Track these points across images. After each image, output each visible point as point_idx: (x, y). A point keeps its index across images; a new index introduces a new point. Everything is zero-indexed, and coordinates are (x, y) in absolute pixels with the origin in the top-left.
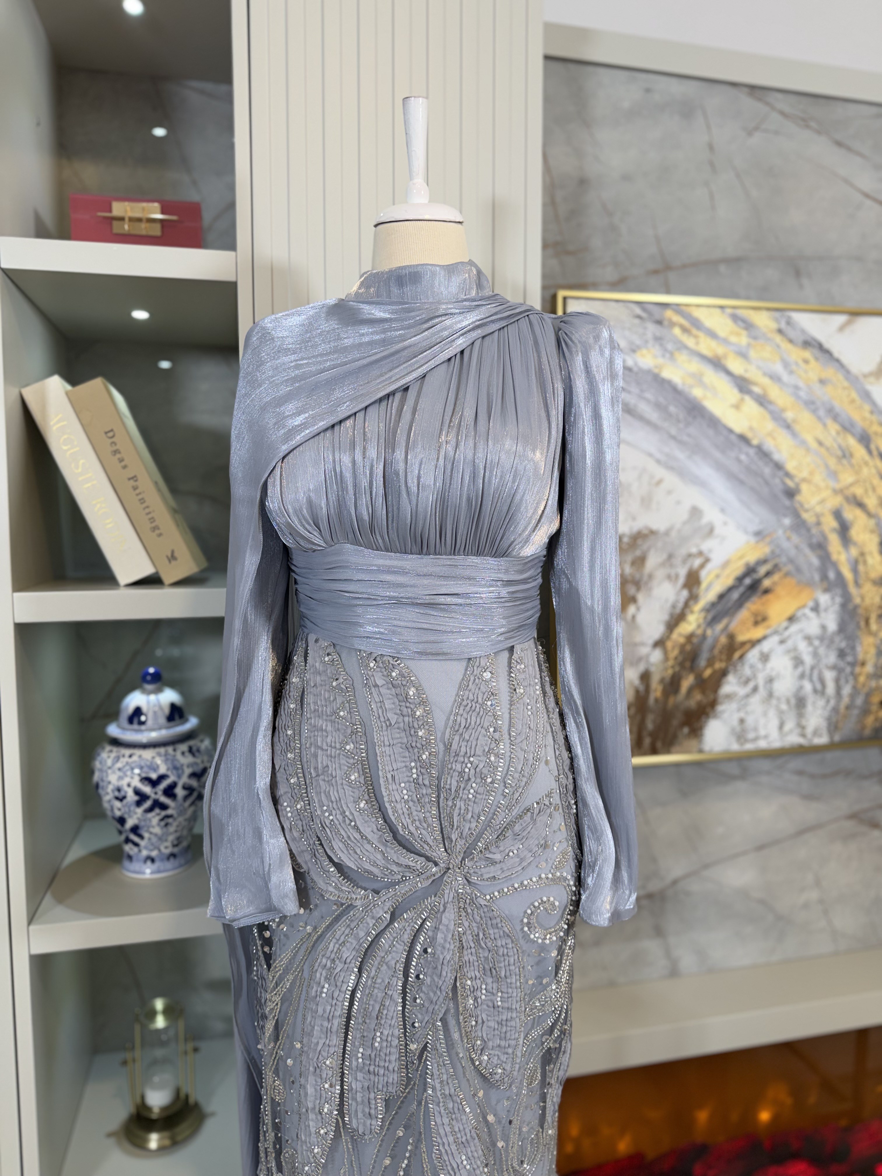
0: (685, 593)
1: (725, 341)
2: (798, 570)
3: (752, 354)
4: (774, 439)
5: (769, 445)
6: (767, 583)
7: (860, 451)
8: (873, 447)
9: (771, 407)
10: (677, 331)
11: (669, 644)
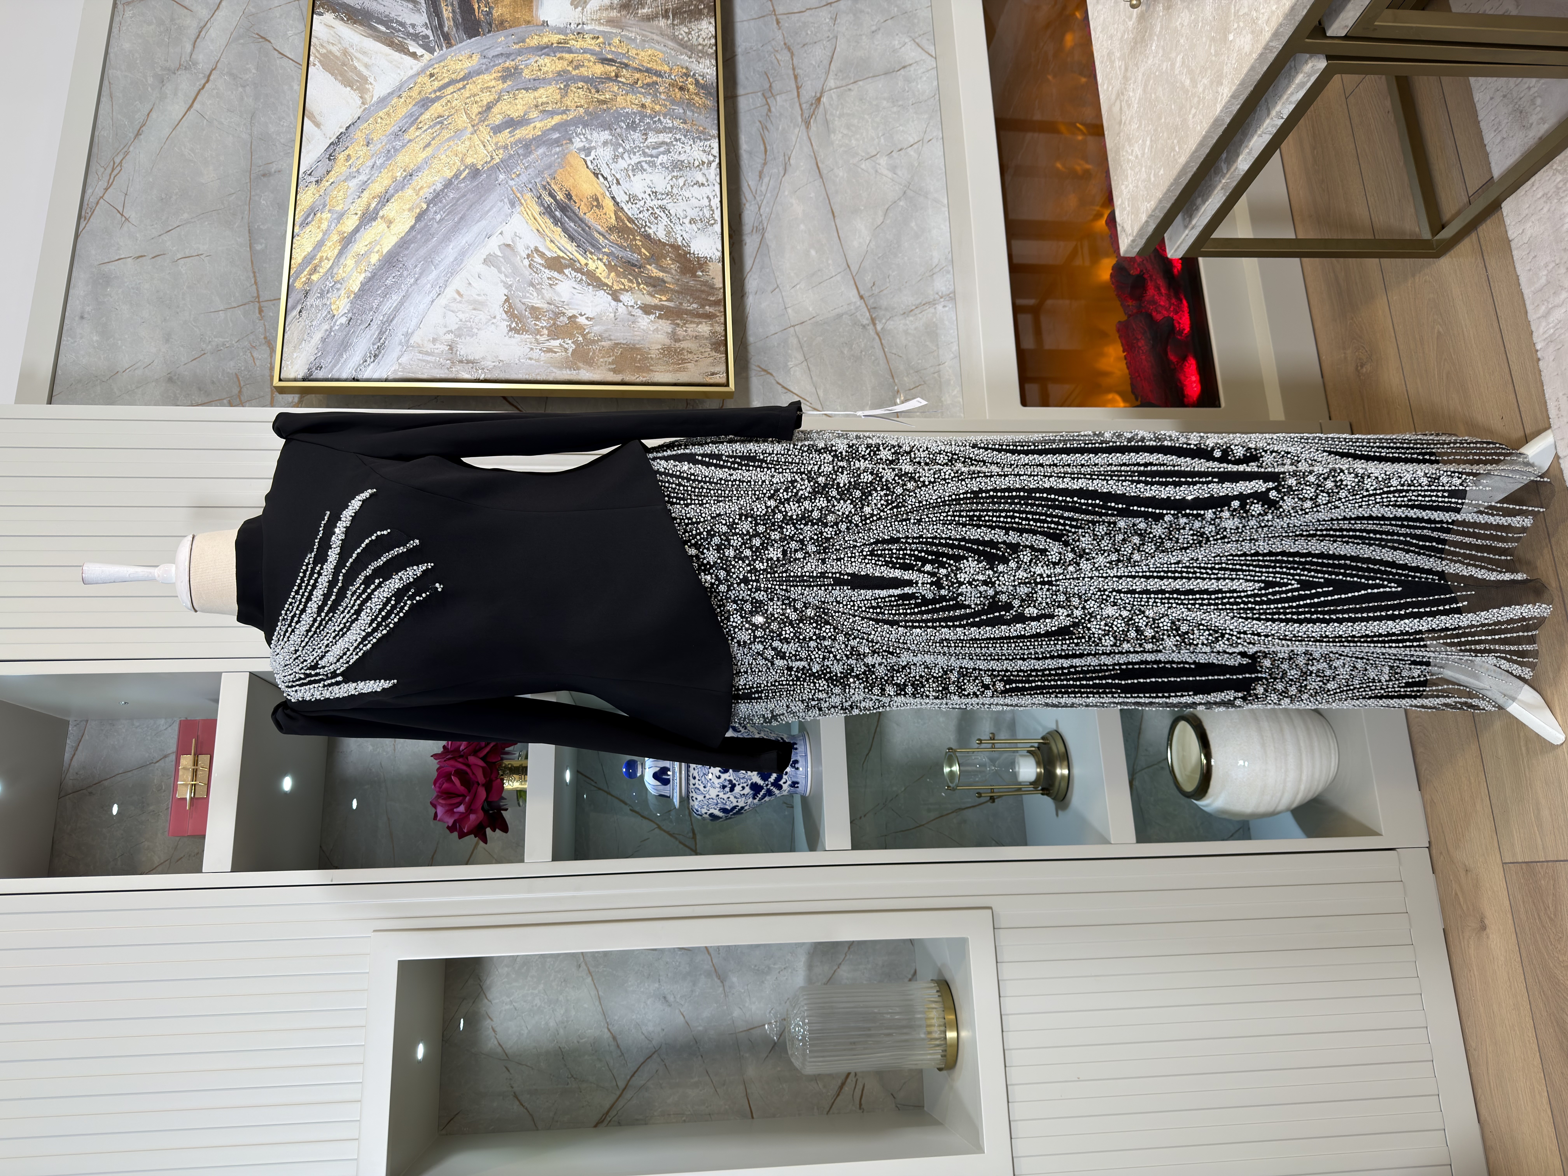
0: (566, 271)
1: (326, 233)
2: (550, 166)
3: (338, 208)
4: (422, 188)
5: (427, 193)
6: (560, 196)
7: (437, 108)
8: (433, 96)
9: (391, 191)
10: (315, 277)
11: (615, 287)
